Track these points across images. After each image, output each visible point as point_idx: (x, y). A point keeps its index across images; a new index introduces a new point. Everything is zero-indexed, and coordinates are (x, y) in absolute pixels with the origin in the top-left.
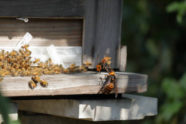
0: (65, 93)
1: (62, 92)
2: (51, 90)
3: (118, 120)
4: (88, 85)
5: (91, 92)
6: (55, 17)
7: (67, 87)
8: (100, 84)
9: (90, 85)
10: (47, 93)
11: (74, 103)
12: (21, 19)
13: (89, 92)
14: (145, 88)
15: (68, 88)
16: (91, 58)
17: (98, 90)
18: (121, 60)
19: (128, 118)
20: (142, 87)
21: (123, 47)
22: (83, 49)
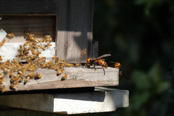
0: (40, 88)
1: (37, 86)
3: (92, 112)
5: (65, 86)
6: (28, 14)
8: (74, 78)
11: (49, 97)
13: (63, 86)
14: (117, 81)
15: (43, 83)
16: (64, 53)
17: (71, 84)
18: (93, 55)
19: (101, 111)
20: (114, 80)
21: (95, 42)
22: (56, 45)
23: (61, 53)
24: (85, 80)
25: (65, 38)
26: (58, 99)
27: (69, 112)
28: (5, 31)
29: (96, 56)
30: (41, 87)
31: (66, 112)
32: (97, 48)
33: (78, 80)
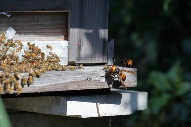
0: (51, 89)
1: (49, 88)
2: (37, 87)
3: (107, 116)
4: (75, 80)
5: (79, 87)
6: (38, 10)
7: (54, 83)
8: (88, 79)
9: (77, 81)
10: (33, 90)
11: (61, 100)
12: (2, 13)
13: (77, 88)
14: (135, 82)
15: (55, 85)
16: (77, 52)
17: (85, 86)
18: (109, 54)
19: (117, 114)
20: (132, 81)
21: (110, 40)
22: (69, 44)
23: (74, 52)
24: (101, 82)
25: (79, 36)
26: (72, 101)
27: (84, 116)
28: (13, 29)
29: (112, 55)
30: (53, 88)
31: (80, 115)
32: (112, 46)
33: (93, 81)
